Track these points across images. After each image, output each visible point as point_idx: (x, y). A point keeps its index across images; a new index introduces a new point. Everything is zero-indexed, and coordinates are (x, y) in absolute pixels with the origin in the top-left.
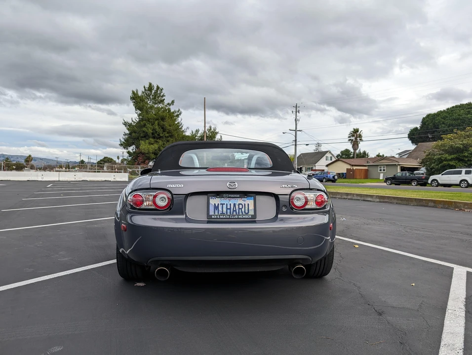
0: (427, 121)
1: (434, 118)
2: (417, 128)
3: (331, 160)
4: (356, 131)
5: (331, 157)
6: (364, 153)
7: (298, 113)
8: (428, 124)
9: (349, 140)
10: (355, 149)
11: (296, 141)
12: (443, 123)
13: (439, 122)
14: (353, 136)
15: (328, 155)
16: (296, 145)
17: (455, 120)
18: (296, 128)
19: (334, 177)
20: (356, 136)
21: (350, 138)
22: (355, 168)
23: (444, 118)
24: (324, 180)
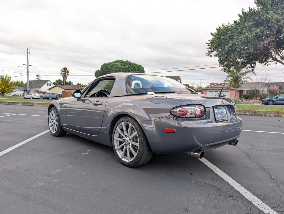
0: (104, 67)
1: (107, 66)
2: (99, 70)
3: (51, 86)
4: (65, 69)
5: (51, 84)
6: (70, 82)
7: (29, 54)
8: (104, 69)
9: (61, 74)
10: (65, 80)
11: (28, 72)
12: (111, 69)
13: (110, 68)
14: (63, 71)
15: (48, 82)
16: (28, 75)
17: (116, 68)
18: (28, 64)
19: (56, 96)
20: (65, 72)
21: (61, 73)
22: (67, 91)
23: (111, 66)
24: (50, 98)
